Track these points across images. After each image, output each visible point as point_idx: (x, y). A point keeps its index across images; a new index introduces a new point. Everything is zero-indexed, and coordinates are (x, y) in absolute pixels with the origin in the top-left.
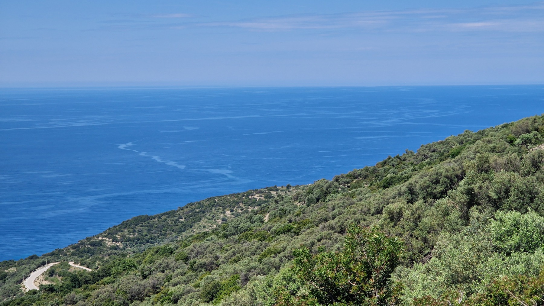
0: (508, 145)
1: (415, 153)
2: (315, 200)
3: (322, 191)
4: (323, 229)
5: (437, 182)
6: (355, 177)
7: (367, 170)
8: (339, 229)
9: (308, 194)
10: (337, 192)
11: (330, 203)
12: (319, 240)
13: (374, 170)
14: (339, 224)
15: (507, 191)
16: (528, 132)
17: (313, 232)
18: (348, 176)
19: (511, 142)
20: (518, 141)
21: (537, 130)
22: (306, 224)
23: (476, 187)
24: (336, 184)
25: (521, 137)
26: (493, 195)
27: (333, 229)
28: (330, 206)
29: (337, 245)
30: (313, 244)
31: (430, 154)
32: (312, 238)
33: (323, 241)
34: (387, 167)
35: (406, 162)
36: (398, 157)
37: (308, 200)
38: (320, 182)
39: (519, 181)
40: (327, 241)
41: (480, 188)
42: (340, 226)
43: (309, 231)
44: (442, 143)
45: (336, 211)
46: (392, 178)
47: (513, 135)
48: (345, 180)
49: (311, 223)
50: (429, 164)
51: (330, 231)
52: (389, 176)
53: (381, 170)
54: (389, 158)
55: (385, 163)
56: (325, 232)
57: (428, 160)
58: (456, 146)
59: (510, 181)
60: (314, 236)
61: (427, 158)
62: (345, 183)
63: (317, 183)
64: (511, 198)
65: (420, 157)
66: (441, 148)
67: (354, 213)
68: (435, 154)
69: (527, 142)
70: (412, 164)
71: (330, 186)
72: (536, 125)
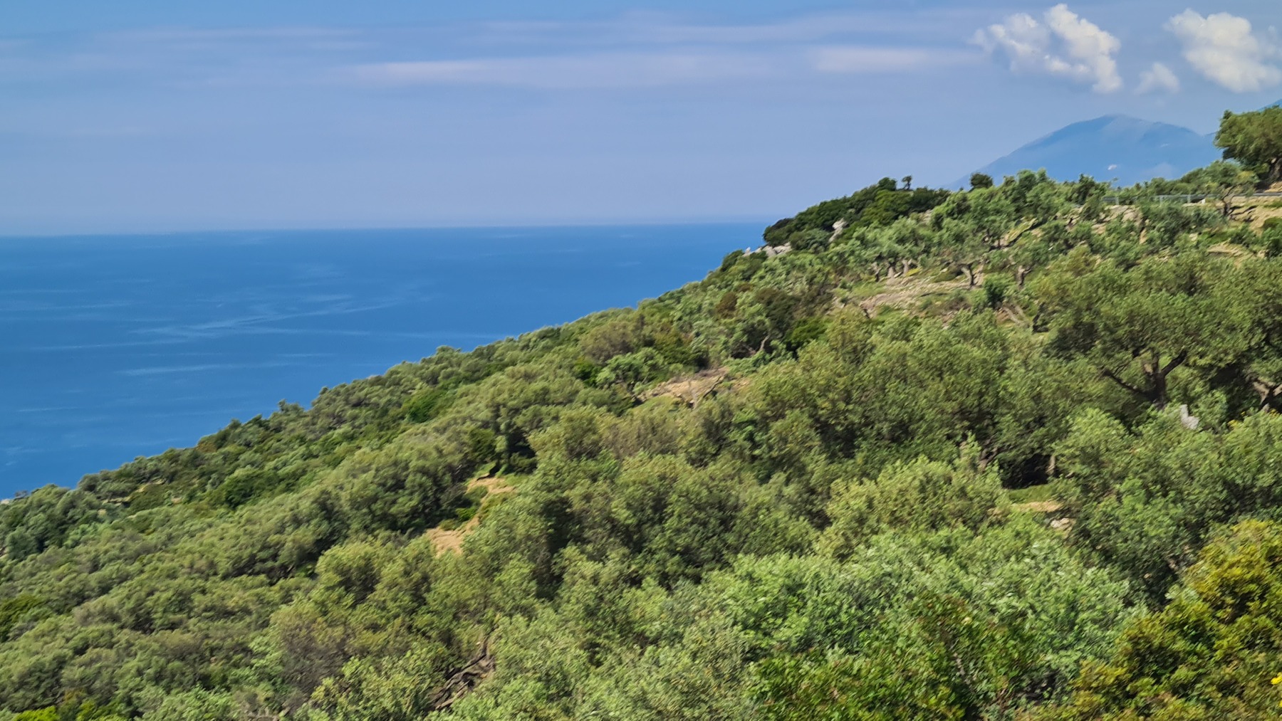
0: (578, 383)
1: (308, 409)
2: (34, 543)
3: (50, 518)
4: (86, 620)
5: (399, 485)
6: (142, 479)
7: (174, 459)
8: (131, 620)
9: (12, 526)
10: (96, 519)
11: (80, 549)
12: (80, 651)
13: (195, 460)
14: (130, 604)
15: (660, 505)
16: (626, 349)
17: (57, 629)
18: (121, 476)
19: (585, 376)
20: (605, 374)
21: (649, 343)
22: (25, 608)
23: (574, 494)
24: (89, 496)
25: (612, 362)
26: (623, 515)
27: (114, 618)
28: (84, 558)
29: (133, 664)
30: (61, 662)
31: (350, 412)
32: (57, 648)
33: (91, 653)
34: (230, 448)
35: (284, 435)
36: (258, 422)
37: (14, 542)
38: (41, 493)
39: (690, 478)
40: (104, 652)
41: (587, 498)
42: (132, 611)
43: (41, 626)
44: (378, 381)
45: (107, 571)
46: (250, 478)
47: (589, 360)
48: (114, 486)
49: (40, 605)
50: (350, 438)
51: (108, 626)
52: (239, 473)
53: (215, 458)
54: (235, 426)
55: (222, 440)
56: (93, 629)
57: (345, 428)
58: (420, 390)
59: (662, 478)
60: (60, 641)
61: (341, 421)
62: (115, 494)
63: (35, 497)
64: (671, 523)
65: (321, 422)
66: (381, 396)
67: (172, 575)
68: (364, 412)
69: (631, 375)
70: (302, 440)
71: (72, 505)
72: (647, 331)
